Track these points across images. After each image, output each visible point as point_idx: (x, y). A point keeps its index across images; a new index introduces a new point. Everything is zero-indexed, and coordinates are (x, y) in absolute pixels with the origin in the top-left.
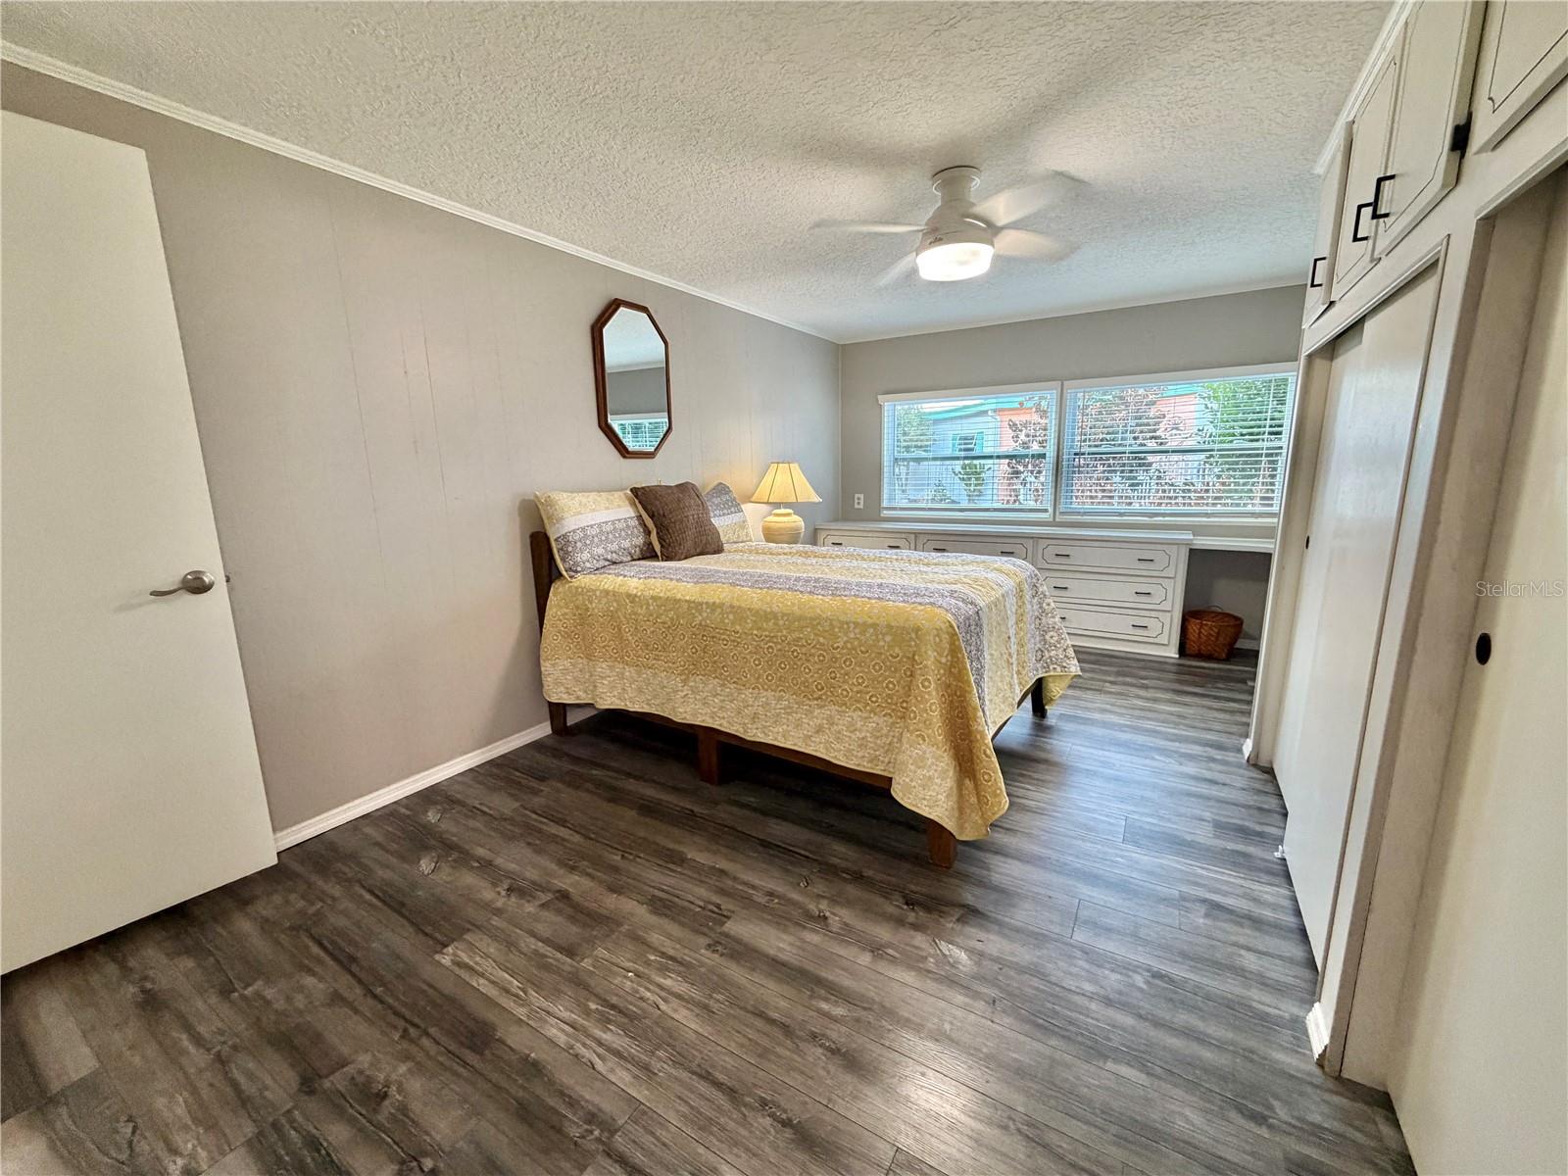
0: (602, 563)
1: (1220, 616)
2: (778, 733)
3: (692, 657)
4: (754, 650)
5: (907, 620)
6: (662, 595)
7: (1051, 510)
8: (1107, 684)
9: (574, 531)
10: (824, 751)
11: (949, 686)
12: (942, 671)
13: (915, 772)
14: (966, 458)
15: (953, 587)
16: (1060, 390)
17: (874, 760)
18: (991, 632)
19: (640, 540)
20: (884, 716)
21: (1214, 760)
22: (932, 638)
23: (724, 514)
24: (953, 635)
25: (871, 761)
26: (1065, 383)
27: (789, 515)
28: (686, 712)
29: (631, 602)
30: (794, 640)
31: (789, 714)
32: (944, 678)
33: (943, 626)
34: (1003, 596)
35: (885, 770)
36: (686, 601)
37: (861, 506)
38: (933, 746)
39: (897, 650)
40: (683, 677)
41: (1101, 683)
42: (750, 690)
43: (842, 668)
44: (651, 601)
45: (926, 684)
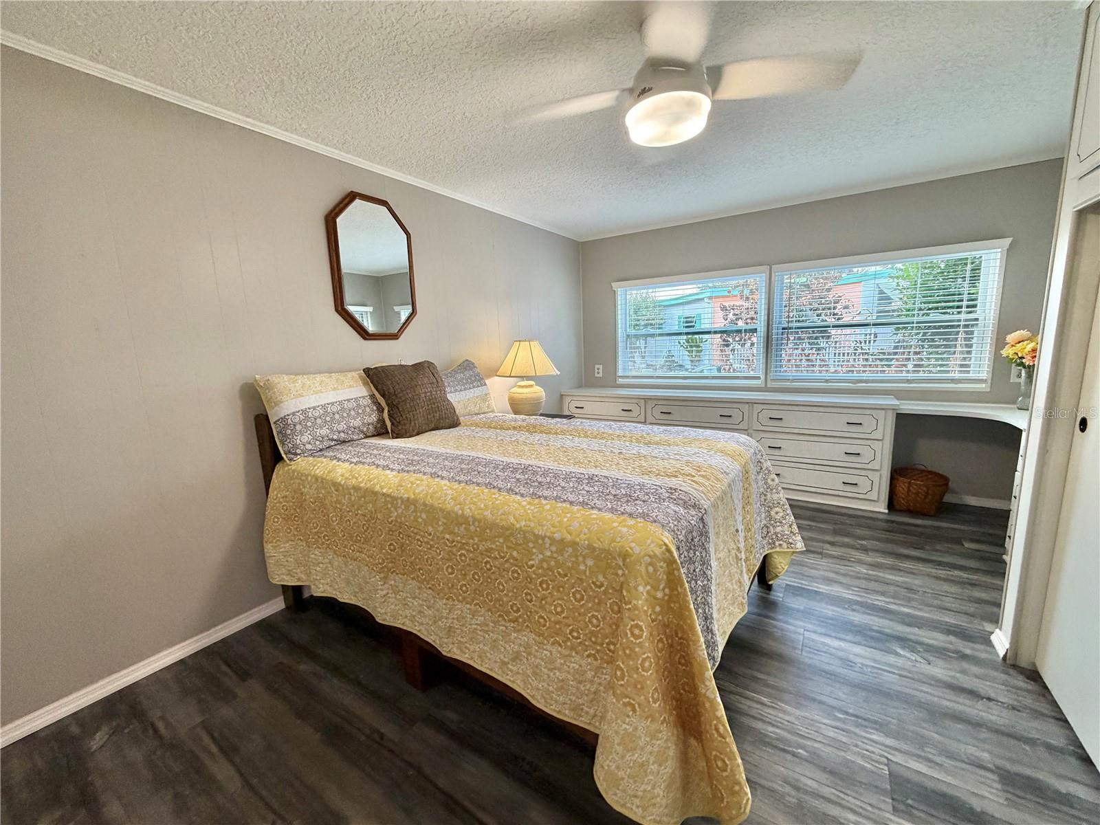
0: (326, 444)
1: (924, 474)
2: (474, 652)
3: (390, 554)
4: (447, 556)
5: (613, 540)
6: (362, 485)
7: (763, 377)
8: (827, 546)
9: (294, 414)
10: (522, 685)
11: (666, 626)
12: (658, 609)
13: (623, 757)
14: (687, 334)
15: (674, 483)
16: (768, 273)
17: (576, 708)
18: (718, 534)
19: (374, 418)
20: (588, 656)
21: (964, 657)
22: (643, 570)
23: (465, 389)
24: (671, 562)
25: (574, 710)
26: (773, 266)
27: (531, 386)
28: (386, 613)
29: (336, 490)
30: (486, 551)
31: (486, 632)
32: (660, 617)
33: (658, 551)
34: (729, 485)
35: (590, 724)
36: (384, 494)
37: (600, 375)
38: (647, 718)
39: (601, 578)
40: (382, 575)
41: (821, 544)
42: (444, 601)
43: (538, 591)
44: (352, 491)
45: (637, 632)
